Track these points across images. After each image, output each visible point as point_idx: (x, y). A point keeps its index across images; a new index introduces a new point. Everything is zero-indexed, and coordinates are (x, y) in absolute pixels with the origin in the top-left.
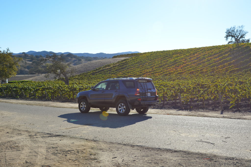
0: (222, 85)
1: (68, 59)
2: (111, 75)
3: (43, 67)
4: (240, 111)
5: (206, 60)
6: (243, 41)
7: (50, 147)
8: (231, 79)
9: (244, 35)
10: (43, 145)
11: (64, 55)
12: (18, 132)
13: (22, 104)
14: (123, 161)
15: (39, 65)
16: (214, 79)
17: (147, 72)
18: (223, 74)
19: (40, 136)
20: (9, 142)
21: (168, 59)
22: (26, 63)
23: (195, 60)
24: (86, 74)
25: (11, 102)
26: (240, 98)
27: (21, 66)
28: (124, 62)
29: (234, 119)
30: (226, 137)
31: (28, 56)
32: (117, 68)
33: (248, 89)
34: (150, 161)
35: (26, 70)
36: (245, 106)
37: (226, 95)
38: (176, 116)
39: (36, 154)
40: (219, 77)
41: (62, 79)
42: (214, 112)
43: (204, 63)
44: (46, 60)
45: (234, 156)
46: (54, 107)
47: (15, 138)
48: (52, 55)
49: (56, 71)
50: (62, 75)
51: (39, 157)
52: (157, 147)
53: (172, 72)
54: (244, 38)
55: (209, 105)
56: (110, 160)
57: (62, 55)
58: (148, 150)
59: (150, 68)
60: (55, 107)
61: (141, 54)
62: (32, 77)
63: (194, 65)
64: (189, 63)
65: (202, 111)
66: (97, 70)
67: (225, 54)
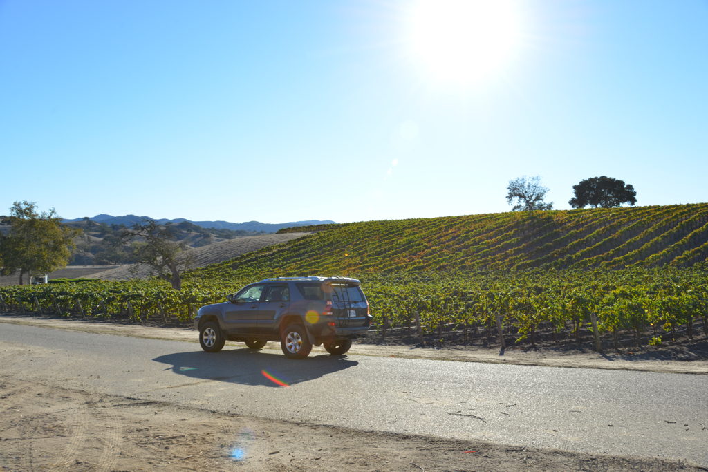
0: (501, 294)
1: (181, 232)
2: (272, 269)
3: (127, 249)
4: (536, 349)
5: (470, 242)
6: (541, 207)
7: (132, 429)
8: (519, 282)
9: (542, 194)
10: (117, 424)
11: (174, 224)
12: (62, 394)
13: (75, 330)
14: (291, 460)
15: (118, 246)
16: (487, 282)
17: (350, 265)
18: (505, 272)
19: (110, 404)
20: (41, 416)
21: (393, 237)
22: (89, 239)
23: (450, 240)
24: (219, 265)
25: (53, 325)
26: (537, 322)
27: (78, 246)
28: (302, 242)
29: (526, 365)
30: (509, 404)
31: (94, 225)
32: (285, 255)
33: (552, 303)
34: (351, 460)
35: (90, 255)
36: (547, 338)
37: (509, 315)
38: (409, 361)
39: (99, 445)
40: (497, 278)
41: (167, 277)
42: (486, 351)
43: (467, 247)
44: (133, 234)
45: (522, 443)
46: (146, 338)
47: (55, 408)
48: (148, 223)
49: (155, 259)
50: (166, 267)
51: (106, 450)
52: (367, 428)
53: (402, 266)
54: (542, 200)
55: (476, 336)
56: (264, 459)
57: (168, 223)
58: (347, 435)
59: (356, 256)
60: (148, 338)
61: (339, 226)
62: (100, 270)
63: (446, 252)
64: (437, 247)
65: (462, 349)
66: (243, 257)
67: (507, 232)
